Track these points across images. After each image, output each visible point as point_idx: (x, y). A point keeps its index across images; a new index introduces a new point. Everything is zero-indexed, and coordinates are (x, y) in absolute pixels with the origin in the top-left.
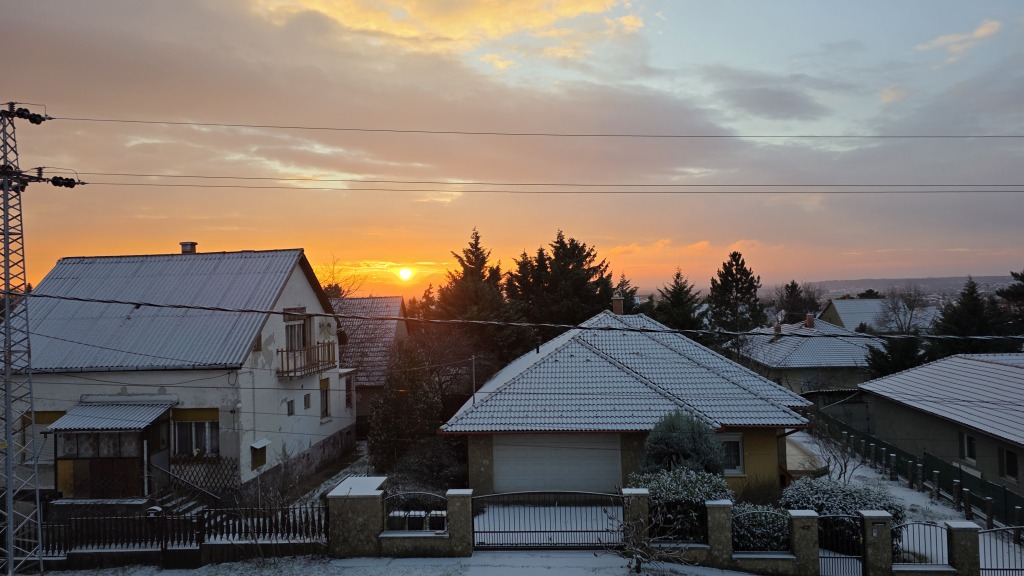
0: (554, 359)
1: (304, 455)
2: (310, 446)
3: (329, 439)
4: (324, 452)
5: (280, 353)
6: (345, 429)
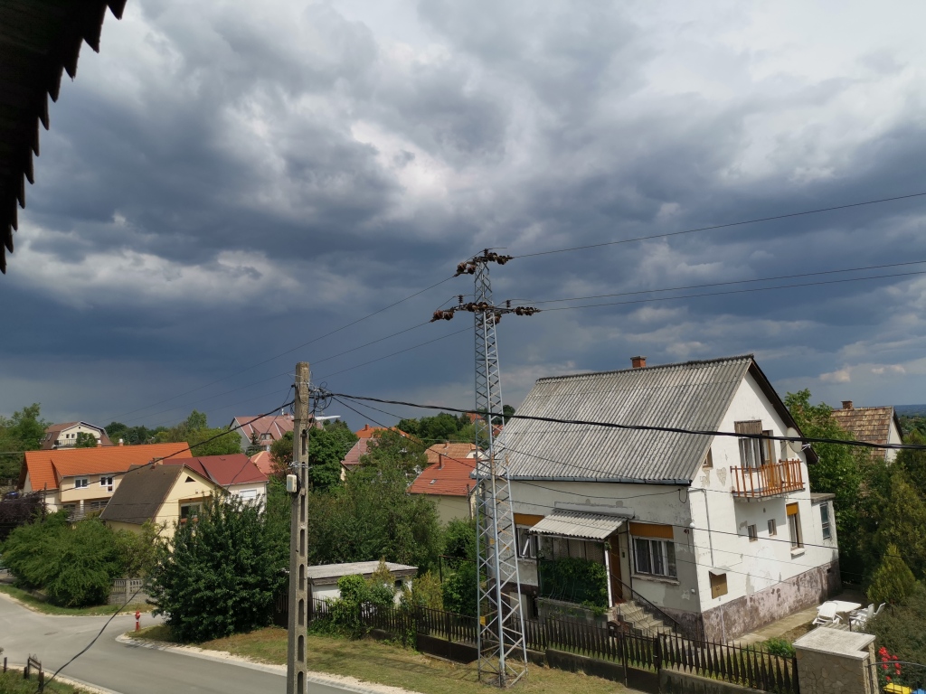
1: (774, 590)
2: (780, 581)
3: (805, 576)
4: (799, 589)
5: (734, 471)
6: (824, 565)
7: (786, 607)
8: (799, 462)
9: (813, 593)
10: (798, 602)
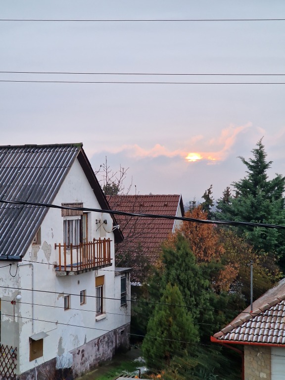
1: (79, 351)
2: (85, 343)
3: (104, 338)
4: (98, 349)
5: (58, 248)
6: (119, 328)
7: (87, 364)
8: (109, 241)
9: (109, 351)
10: (96, 359)
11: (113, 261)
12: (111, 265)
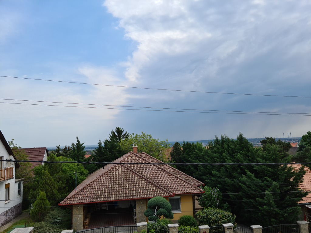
0: (110, 171)
3: (9, 210)
4: (6, 216)
6: (17, 205)
8: (12, 168)
9: (11, 216)
10: (5, 221)
11: (14, 177)
12: (13, 178)
